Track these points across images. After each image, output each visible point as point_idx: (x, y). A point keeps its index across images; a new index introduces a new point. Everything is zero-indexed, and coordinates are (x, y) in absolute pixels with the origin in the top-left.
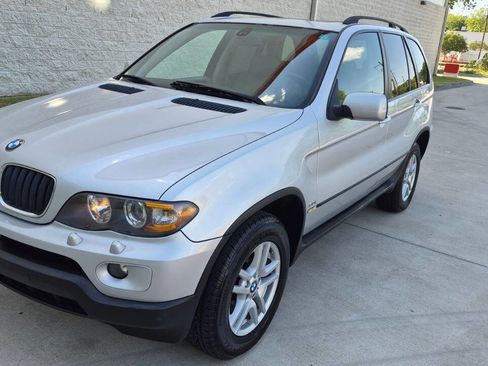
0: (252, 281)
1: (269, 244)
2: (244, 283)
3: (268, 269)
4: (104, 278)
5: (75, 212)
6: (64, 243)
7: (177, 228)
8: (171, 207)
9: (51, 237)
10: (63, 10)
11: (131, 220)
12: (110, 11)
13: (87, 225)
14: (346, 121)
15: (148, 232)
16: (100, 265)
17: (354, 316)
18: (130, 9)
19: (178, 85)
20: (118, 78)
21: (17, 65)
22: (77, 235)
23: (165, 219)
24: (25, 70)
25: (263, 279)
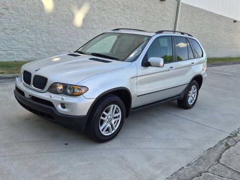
0: (109, 117)
1: (116, 106)
2: (106, 117)
3: (117, 115)
4: (59, 107)
5: (53, 89)
6: (49, 97)
7: (82, 94)
8: (80, 87)
9: (45, 96)
10: (63, 26)
11: (69, 91)
12: (82, 27)
13: (56, 93)
14: (150, 68)
15: (73, 95)
16: (59, 104)
17: (150, 137)
18: (90, 26)
19: (93, 54)
20: (75, 52)
21: (44, 49)
22: (53, 95)
23: (78, 91)
24: (46, 51)
25: (115, 118)
